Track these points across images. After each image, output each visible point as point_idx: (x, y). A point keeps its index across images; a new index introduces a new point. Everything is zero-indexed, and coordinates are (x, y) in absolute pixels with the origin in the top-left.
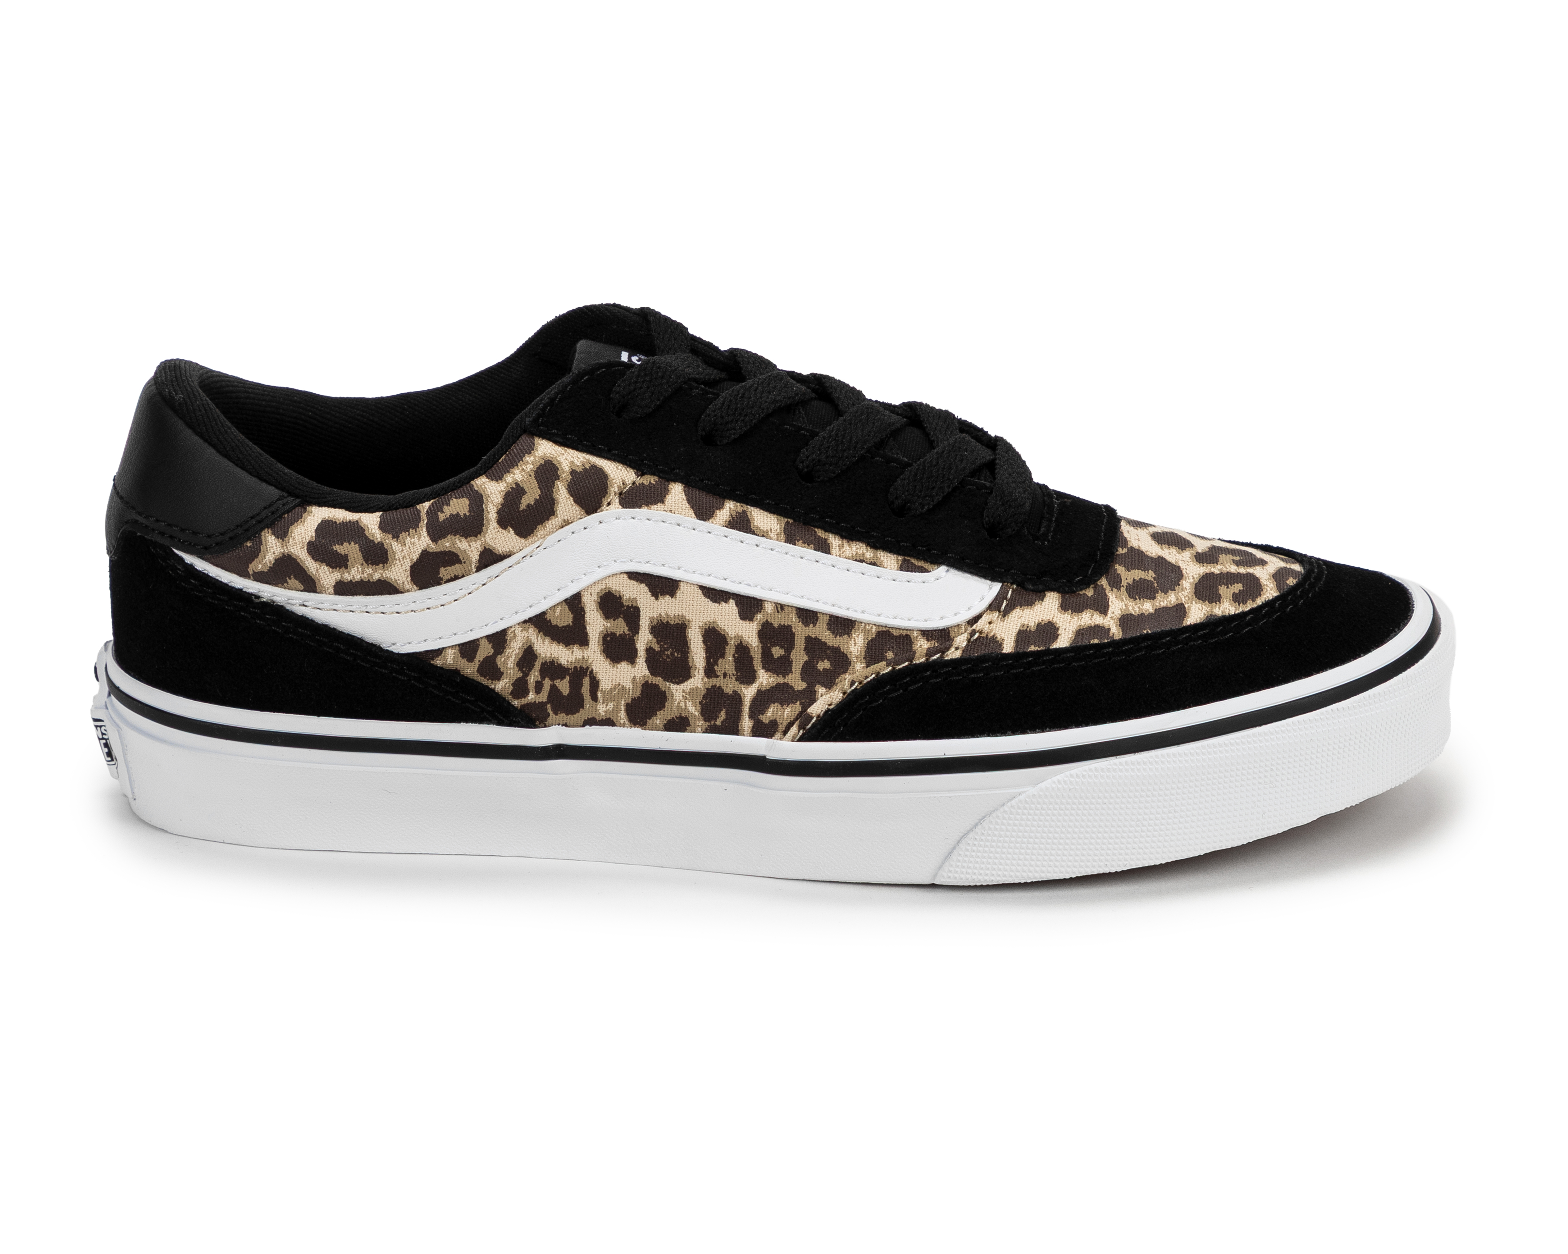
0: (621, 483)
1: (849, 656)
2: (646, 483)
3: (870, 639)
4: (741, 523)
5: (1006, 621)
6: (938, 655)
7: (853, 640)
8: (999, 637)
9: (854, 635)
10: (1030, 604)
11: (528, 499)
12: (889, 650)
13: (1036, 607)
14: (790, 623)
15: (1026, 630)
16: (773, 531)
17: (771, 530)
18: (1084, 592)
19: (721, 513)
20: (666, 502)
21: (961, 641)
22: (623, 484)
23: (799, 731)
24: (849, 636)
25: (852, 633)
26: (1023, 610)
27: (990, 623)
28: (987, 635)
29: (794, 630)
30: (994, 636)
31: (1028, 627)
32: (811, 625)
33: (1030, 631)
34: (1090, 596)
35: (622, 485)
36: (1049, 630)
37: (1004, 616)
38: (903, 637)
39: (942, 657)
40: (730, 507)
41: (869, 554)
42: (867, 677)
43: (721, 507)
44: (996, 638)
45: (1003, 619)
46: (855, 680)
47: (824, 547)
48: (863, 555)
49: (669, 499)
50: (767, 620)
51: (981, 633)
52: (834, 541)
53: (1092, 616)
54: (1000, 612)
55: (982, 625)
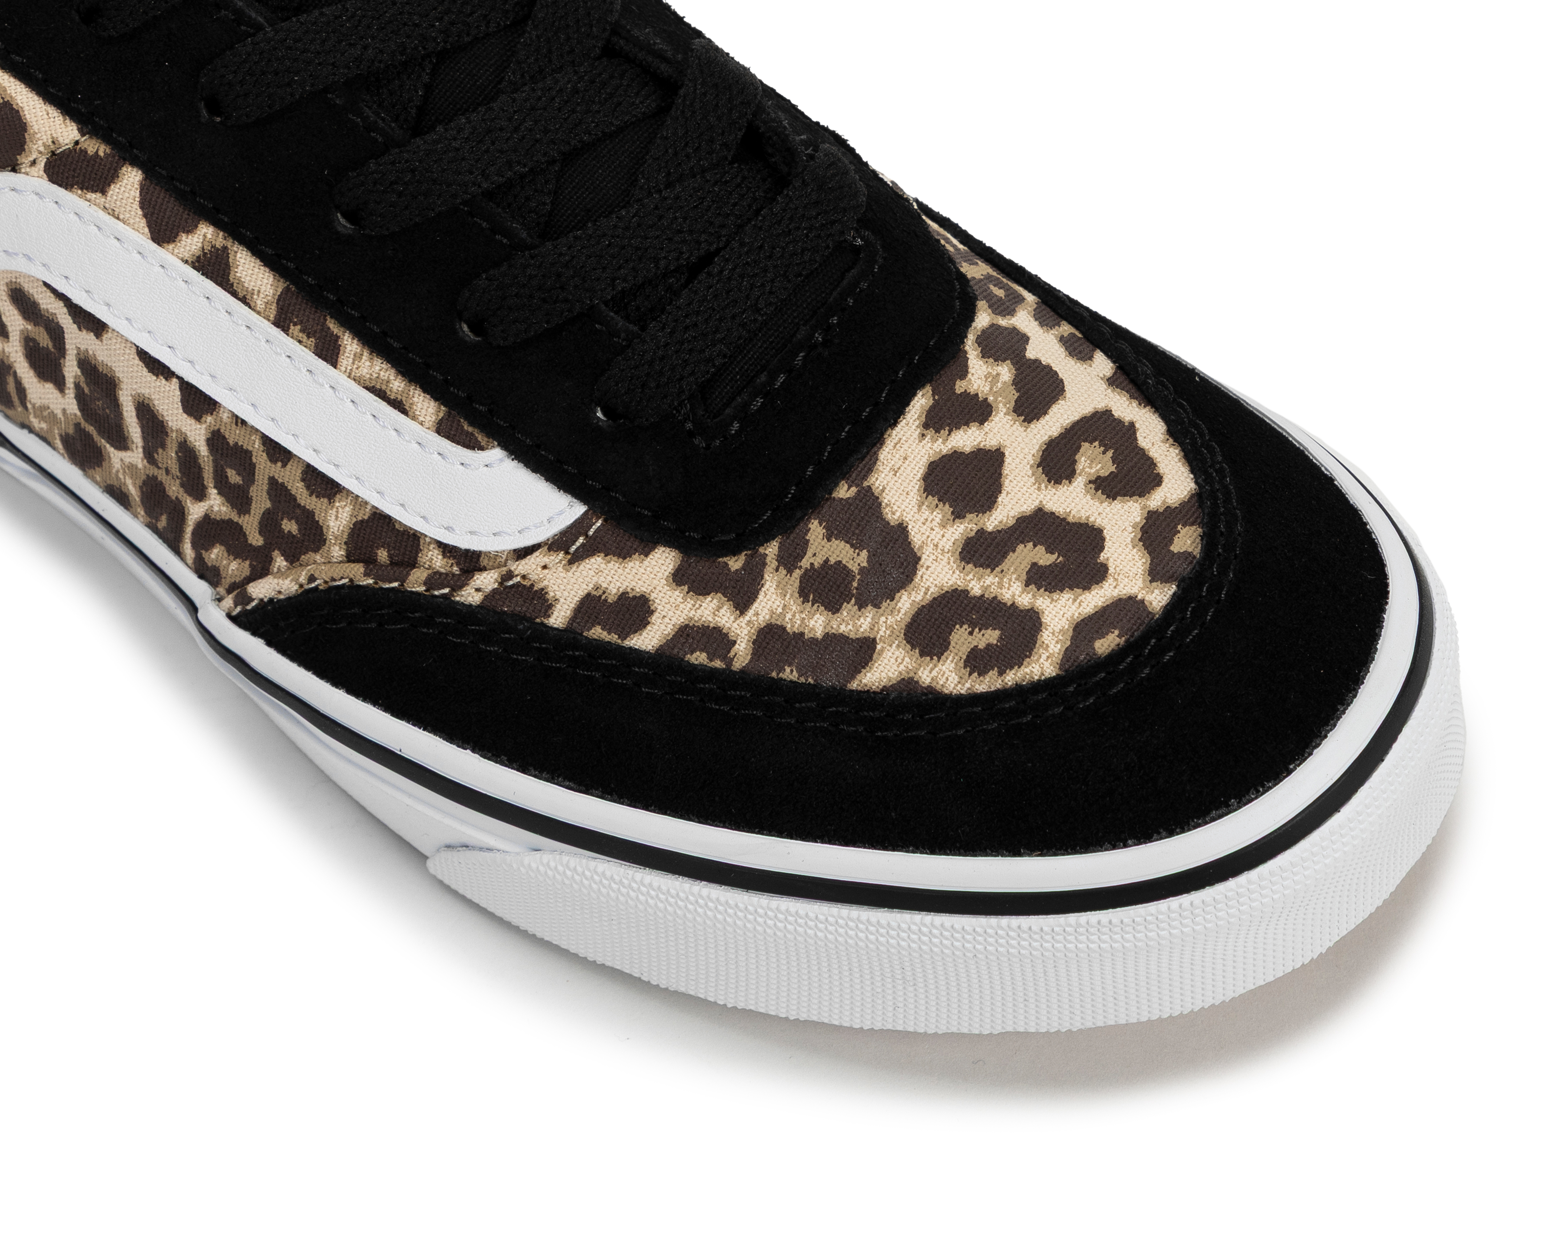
0: (50, 141)
1: (325, 531)
2: (91, 151)
3: (358, 520)
4: (213, 266)
5: (572, 571)
6: (447, 590)
7: (335, 509)
8: (552, 594)
9: (338, 504)
10: (624, 554)
12: (382, 554)
13: (631, 564)
14: (250, 448)
15: (600, 596)
16: (261, 297)
17: (259, 292)
18: (725, 559)
19: (189, 241)
20: (109, 195)
21: (487, 581)
22: (53, 142)
24: (329, 503)
25: (336, 500)
26: (609, 562)
27: (545, 567)
28: (532, 585)
29: (255, 460)
30: (542, 589)
31: (604, 593)
32: (279, 465)
33: (606, 600)
34: (733, 569)
35: (51, 144)
36: (636, 609)
37: (571, 562)
38: (409, 540)
39: (452, 595)
40: (205, 235)
41: (397, 385)
43: (190, 229)
44: (546, 593)
45: (568, 567)
46: (317, 572)
48: (388, 382)
49: (114, 190)
50: (220, 430)
51: (524, 577)
52: (350, 345)
53: (719, 608)
54: (567, 553)
55: (529, 567)
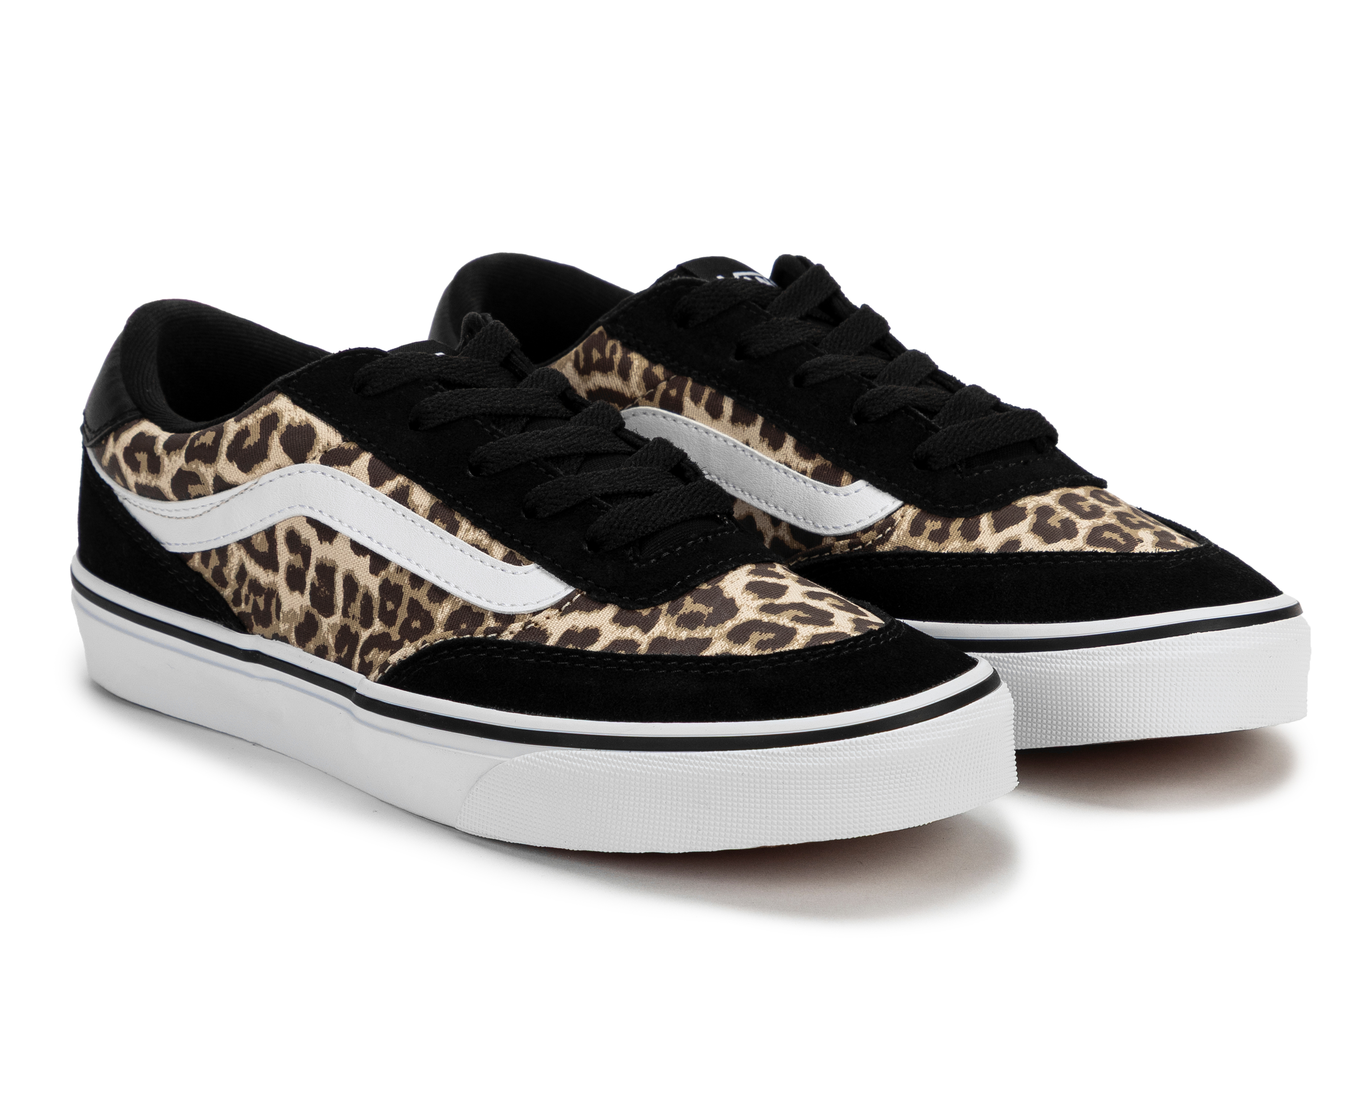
0: (326, 443)
1: (435, 620)
2: (346, 447)
3: (454, 610)
4: (401, 496)
5: (561, 620)
6: (495, 635)
7: (442, 608)
8: (549, 631)
9: (444, 605)
10: (589, 610)
11: (250, 441)
12: (465, 623)
13: (592, 614)
14: (402, 584)
15: (574, 630)
16: (423, 507)
17: (422, 505)
18: (641, 611)
19: (390, 484)
20: (352, 466)
21: (516, 627)
22: (328, 444)
23: (379, 674)
24: (440, 604)
25: (444, 602)
26: (581, 614)
27: (548, 618)
28: (540, 628)
29: (403, 590)
30: (545, 629)
31: (577, 628)
32: (417, 589)
33: (577, 632)
34: (644, 615)
35: (326, 445)
36: (593, 634)
37: (561, 615)
38: (479, 614)
39: (497, 636)
40: (400, 480)
41: (486, 541)
42: (436, 640)
43: (391, 478)
44: (547, 631)
45: (559, 617)
46: (427, 640)
47: (453, 529)
48: (481, 541)
49: (355, 464)
50: (387, 578)
51: (536, 624)
52: (465, 525)
53: (634, 632)
54: (560, 610)
55: (539, 618)
